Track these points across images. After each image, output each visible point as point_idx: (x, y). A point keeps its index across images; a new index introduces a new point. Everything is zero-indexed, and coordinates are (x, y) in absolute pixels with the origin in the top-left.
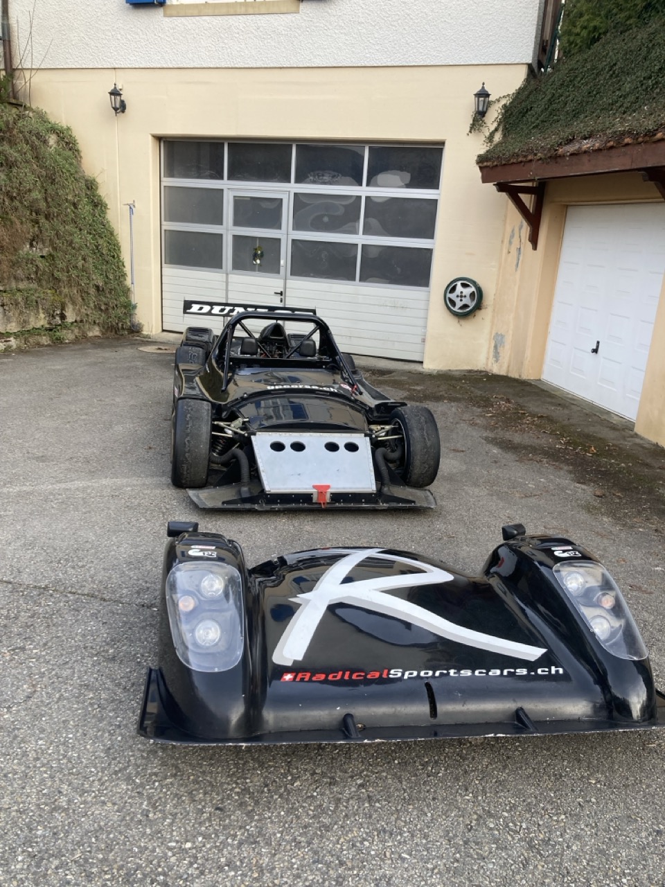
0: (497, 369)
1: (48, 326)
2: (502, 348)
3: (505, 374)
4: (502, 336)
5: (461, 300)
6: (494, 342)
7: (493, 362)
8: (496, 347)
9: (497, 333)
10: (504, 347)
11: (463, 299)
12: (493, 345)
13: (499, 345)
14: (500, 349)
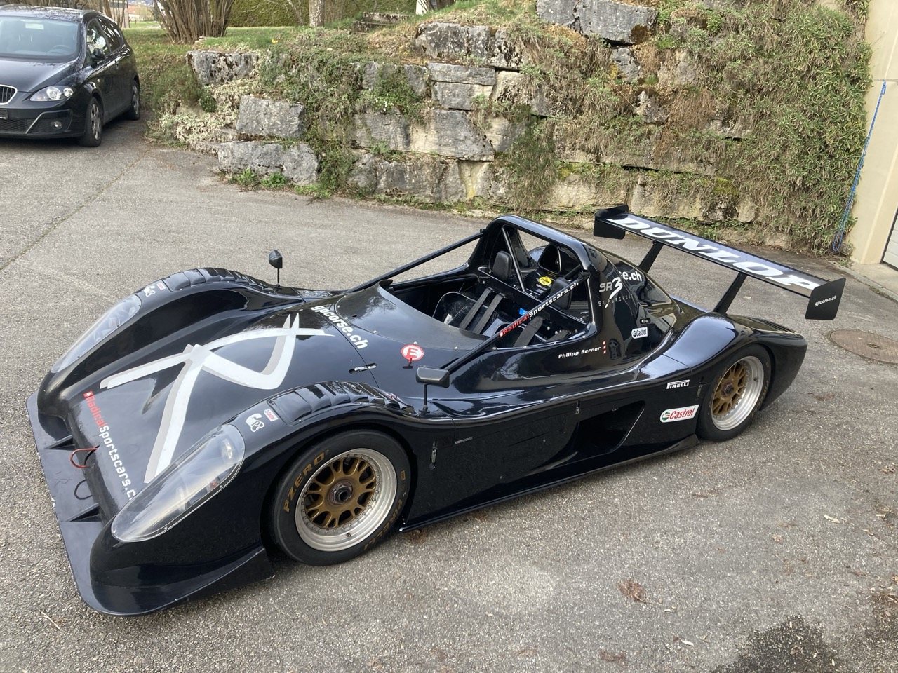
1: (701, 219)
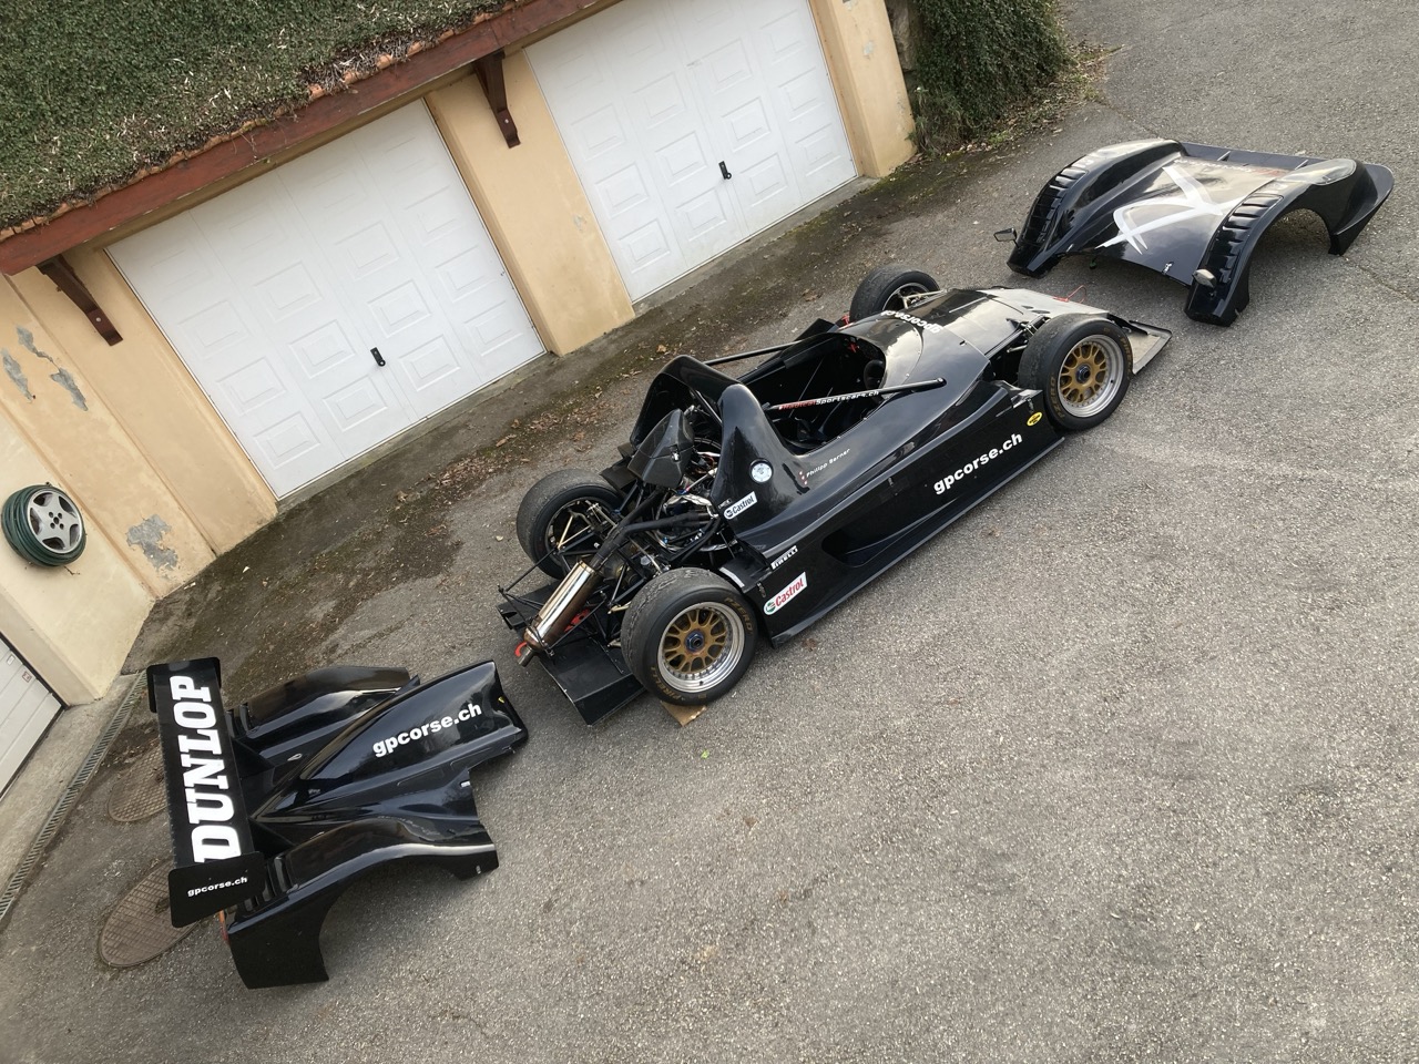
0: (182, 575)
2: (167, 537)
3: (211, 559)
4: (150, 522)
5: (62, 526)
6: (136, 547)
7: (168, 572)
8: (150, 550)
9: (131, 530)
10: (168, 529)
11: (61, 521)
12: (137, 553)
13: (154, 541)
14: (167, 541)
